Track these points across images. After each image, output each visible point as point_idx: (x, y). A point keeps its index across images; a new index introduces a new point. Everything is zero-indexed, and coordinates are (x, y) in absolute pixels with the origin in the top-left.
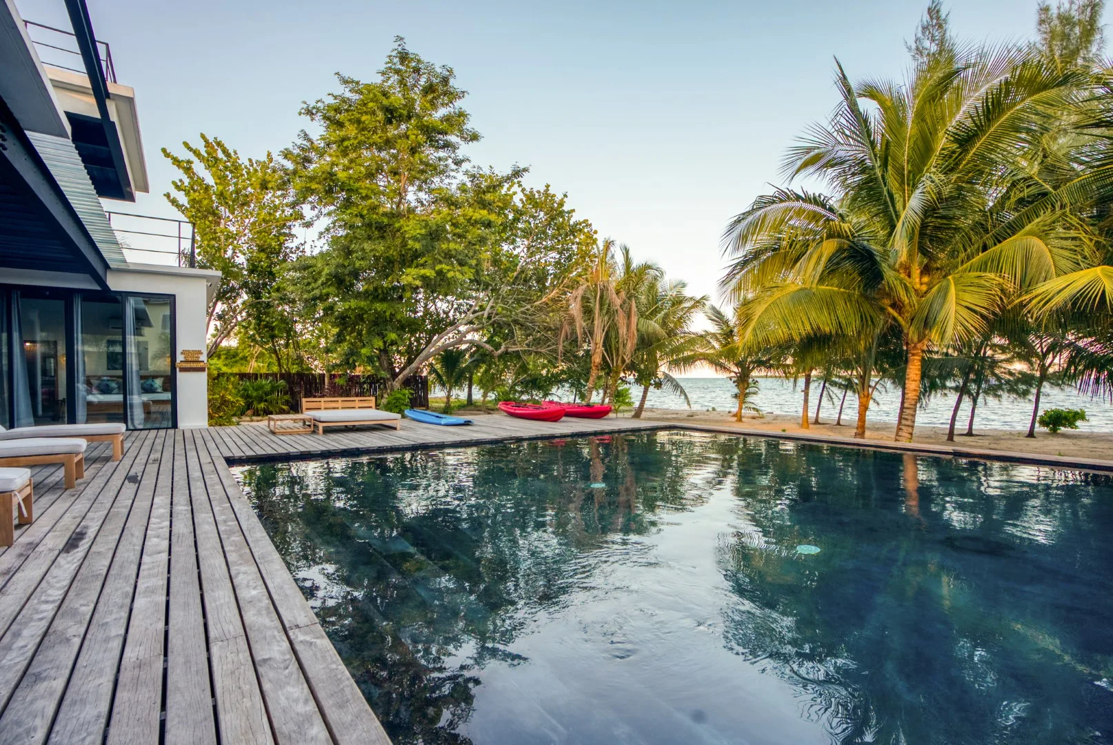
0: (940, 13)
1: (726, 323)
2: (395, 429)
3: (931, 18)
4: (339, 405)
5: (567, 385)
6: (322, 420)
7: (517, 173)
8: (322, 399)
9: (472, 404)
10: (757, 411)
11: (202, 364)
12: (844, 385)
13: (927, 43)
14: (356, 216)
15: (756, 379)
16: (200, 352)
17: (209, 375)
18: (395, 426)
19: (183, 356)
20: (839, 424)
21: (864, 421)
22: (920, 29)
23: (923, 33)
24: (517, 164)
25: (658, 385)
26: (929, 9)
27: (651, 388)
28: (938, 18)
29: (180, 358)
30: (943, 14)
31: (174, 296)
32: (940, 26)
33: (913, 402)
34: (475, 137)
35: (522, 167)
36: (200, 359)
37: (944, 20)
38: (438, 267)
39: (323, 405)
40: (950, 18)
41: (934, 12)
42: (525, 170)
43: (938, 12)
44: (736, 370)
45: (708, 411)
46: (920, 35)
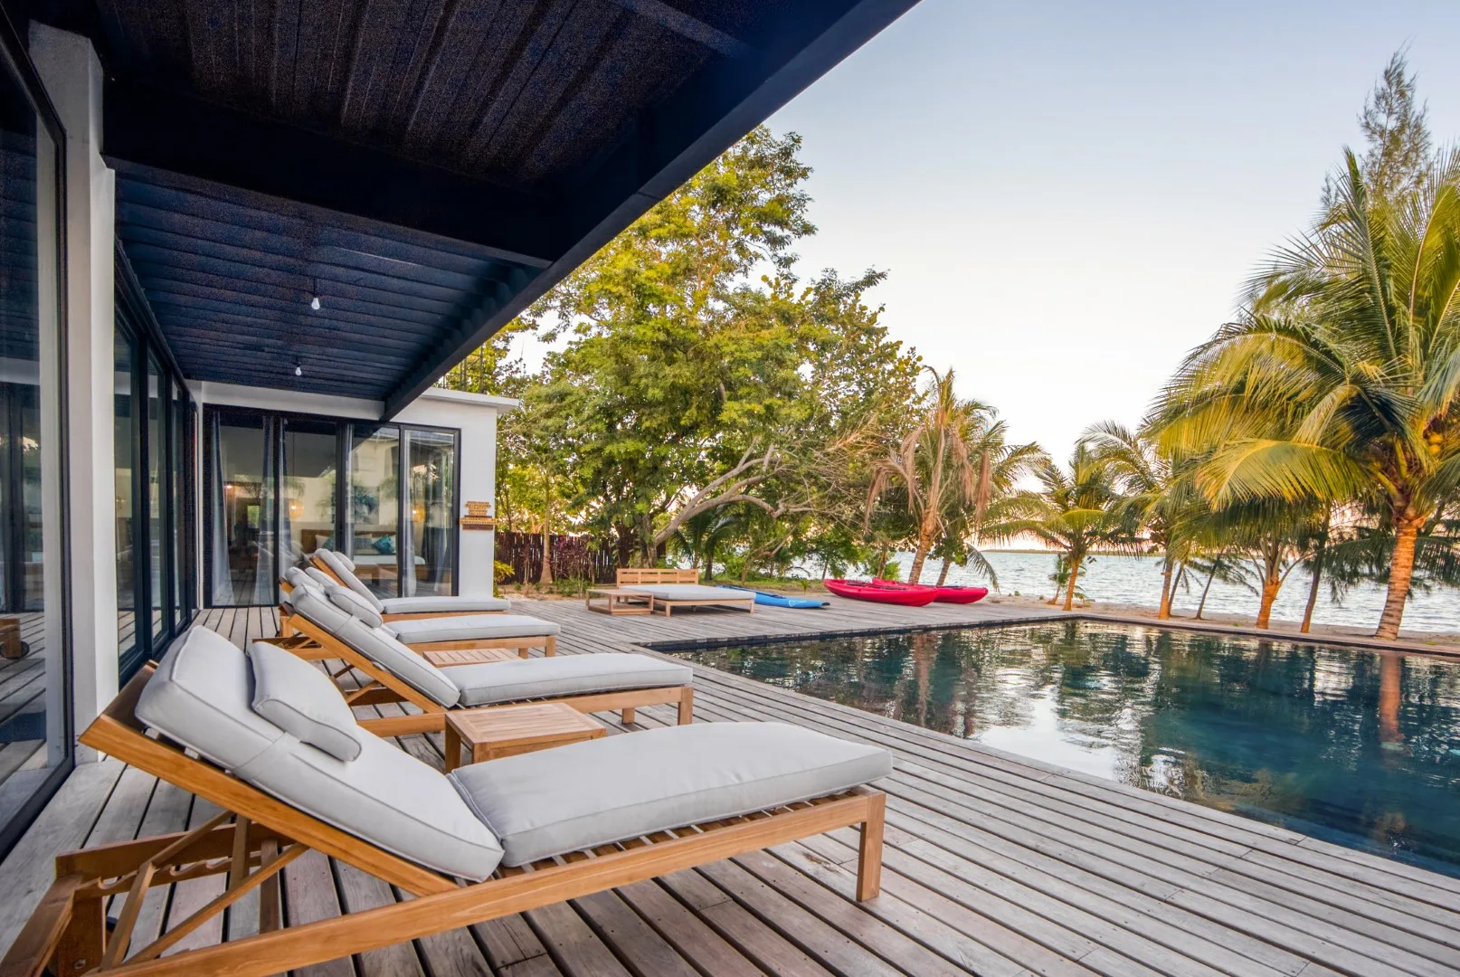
0: (1403, 77)
1: (1060, 482)
2: (748, 611)
3: (1389, 83)
4: (659, 578)
5: (815, 557)
6: (670, 597)
7: (871, 280)
8: (640, 571)
9: (711, 579)
10: (1081, 597)
11: (489, 520)
12: (1208, 568)
13: (1382, 119)
14: (659, 330)
15: (1093, 557)
16: (487, 505)
17: (497, 534)
18: (748, 608)
19: (467, 509)
20: (1198, 617)
21: (1268, 616)
22: (1372, 99)
23: (1377, 104)
24: (874, 269)
25: (963, 562)
26: (1386, 72)
27: (953, 564)
28: (1399, 83)
29: (464, 511)
30: (1406, 79)
31: (459, 430)
32: (1402, 94)
33: (1401, 594)
34: (808, 229)
35: (878, 272)
36: (488, 514)
37: (1408, 86)
38: (767, 401)
39: (640, 578)
40: (1418, 85)
41: (1393, 76)
42: (882, 275)
43: (1400, 75)
44: (1068, 544)
45: (1010, 595)
46: (1371, 106)
